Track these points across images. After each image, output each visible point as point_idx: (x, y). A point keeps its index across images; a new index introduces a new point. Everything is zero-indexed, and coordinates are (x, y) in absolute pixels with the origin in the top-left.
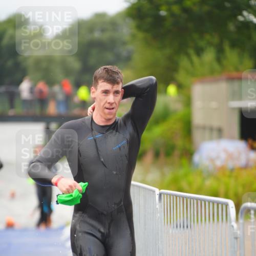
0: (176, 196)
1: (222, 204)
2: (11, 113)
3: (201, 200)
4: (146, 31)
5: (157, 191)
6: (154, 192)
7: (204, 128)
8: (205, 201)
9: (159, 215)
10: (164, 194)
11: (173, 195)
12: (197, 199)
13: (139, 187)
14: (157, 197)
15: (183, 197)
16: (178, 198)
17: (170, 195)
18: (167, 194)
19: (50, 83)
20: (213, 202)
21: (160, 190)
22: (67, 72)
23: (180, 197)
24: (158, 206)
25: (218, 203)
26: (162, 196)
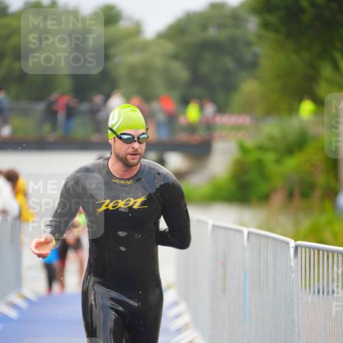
4: (277, 31)
5: (292, 243)
6: (288, 243)
9: (294, 275)
10: (302, 246)
11: (314, 248)
13: (267, 237)
14: (292, 251)
15: (328, 251)
16: (321, 252)
17: (310, 248)
18: (306, 247)
21: (296, 241)
22: (171, 83)
23: (323, 250)
24: (292, 264)
26: (299, 249)
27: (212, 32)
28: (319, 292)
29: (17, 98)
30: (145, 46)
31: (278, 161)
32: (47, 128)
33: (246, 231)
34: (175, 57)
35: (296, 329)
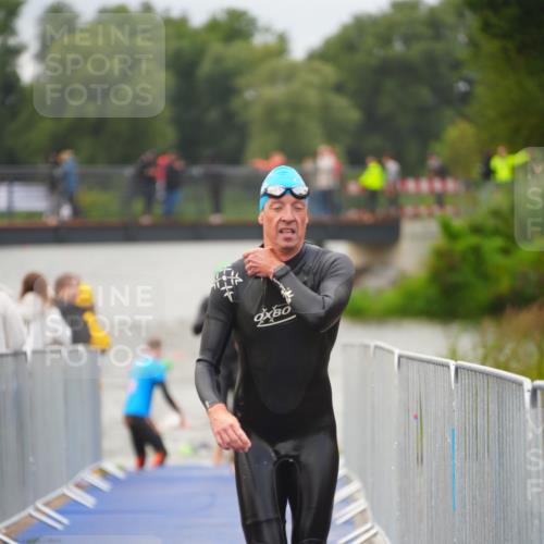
2: (215, 219)
5: (528, 384)
6: (520, 385)
13: (488, 374)
14: (527, 396)
21: (533, 380)
26: (539, 393)
27: (398, 47)
29: (91, 160)
31: (506, 251)
32: (138, 205)
33: (452, 364)
34: (339, 88)
35: (536, 522)
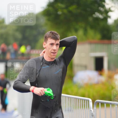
0: (66, 97)
1: (87, 100)
3: (77, 99)
7: (78, 66)
8: (78, 99)
11: (64, 96)
12: (75, 98)
15: (69, 97)
16: (66, 98)
19: (7, 44)
20: (82, 100)
22: (16, 39)
23: (67, 97)
25: (85, 100)
28: (66, 111)
30: (6, 27)
